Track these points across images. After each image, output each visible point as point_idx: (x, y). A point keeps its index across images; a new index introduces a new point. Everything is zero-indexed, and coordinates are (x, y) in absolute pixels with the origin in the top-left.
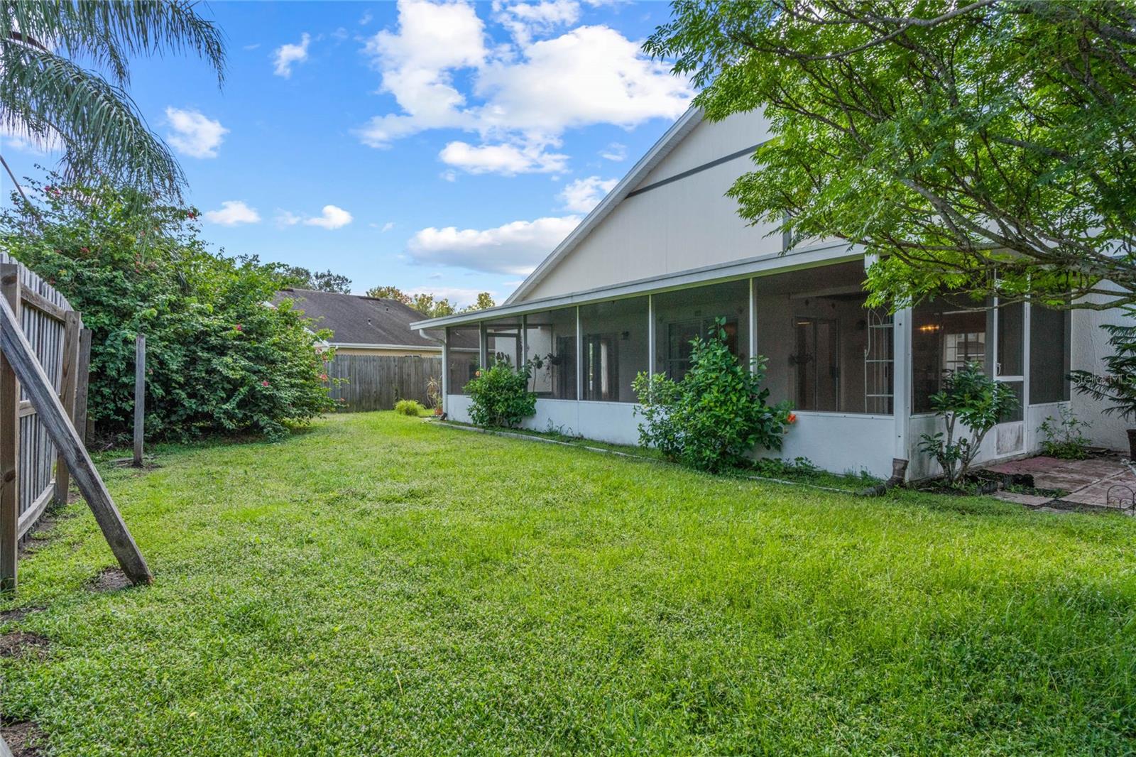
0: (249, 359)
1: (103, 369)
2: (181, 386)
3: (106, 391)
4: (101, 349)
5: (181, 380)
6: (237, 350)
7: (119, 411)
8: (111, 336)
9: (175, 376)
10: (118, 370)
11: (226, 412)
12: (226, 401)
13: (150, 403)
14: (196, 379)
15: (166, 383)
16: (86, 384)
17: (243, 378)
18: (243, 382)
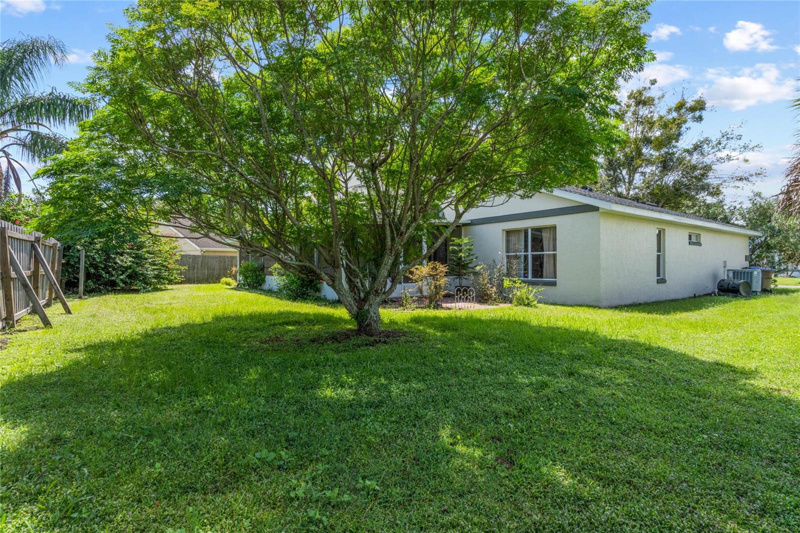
0: (133, 257)
1: (68, 261)
2: (103, 269)
3: (70, 270)
4: (68, 253)
5: (103, 266)
6: (128, 253)
7: (75, 278)
8: (72, 248)
9: (100, 265)
10: (75, 262)
11: (121, 280)
12: (122, 275)
13: (88, 276)
14: (110, 266)
15: (96, 267)
16: (61, 267)
17: (131, 266)
18: (130, 267)
